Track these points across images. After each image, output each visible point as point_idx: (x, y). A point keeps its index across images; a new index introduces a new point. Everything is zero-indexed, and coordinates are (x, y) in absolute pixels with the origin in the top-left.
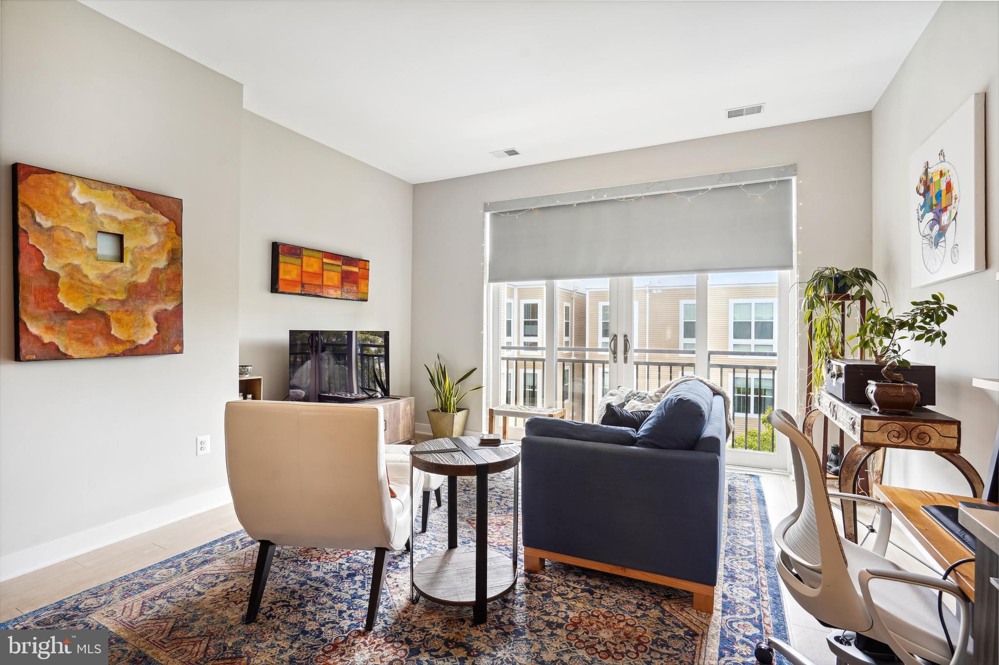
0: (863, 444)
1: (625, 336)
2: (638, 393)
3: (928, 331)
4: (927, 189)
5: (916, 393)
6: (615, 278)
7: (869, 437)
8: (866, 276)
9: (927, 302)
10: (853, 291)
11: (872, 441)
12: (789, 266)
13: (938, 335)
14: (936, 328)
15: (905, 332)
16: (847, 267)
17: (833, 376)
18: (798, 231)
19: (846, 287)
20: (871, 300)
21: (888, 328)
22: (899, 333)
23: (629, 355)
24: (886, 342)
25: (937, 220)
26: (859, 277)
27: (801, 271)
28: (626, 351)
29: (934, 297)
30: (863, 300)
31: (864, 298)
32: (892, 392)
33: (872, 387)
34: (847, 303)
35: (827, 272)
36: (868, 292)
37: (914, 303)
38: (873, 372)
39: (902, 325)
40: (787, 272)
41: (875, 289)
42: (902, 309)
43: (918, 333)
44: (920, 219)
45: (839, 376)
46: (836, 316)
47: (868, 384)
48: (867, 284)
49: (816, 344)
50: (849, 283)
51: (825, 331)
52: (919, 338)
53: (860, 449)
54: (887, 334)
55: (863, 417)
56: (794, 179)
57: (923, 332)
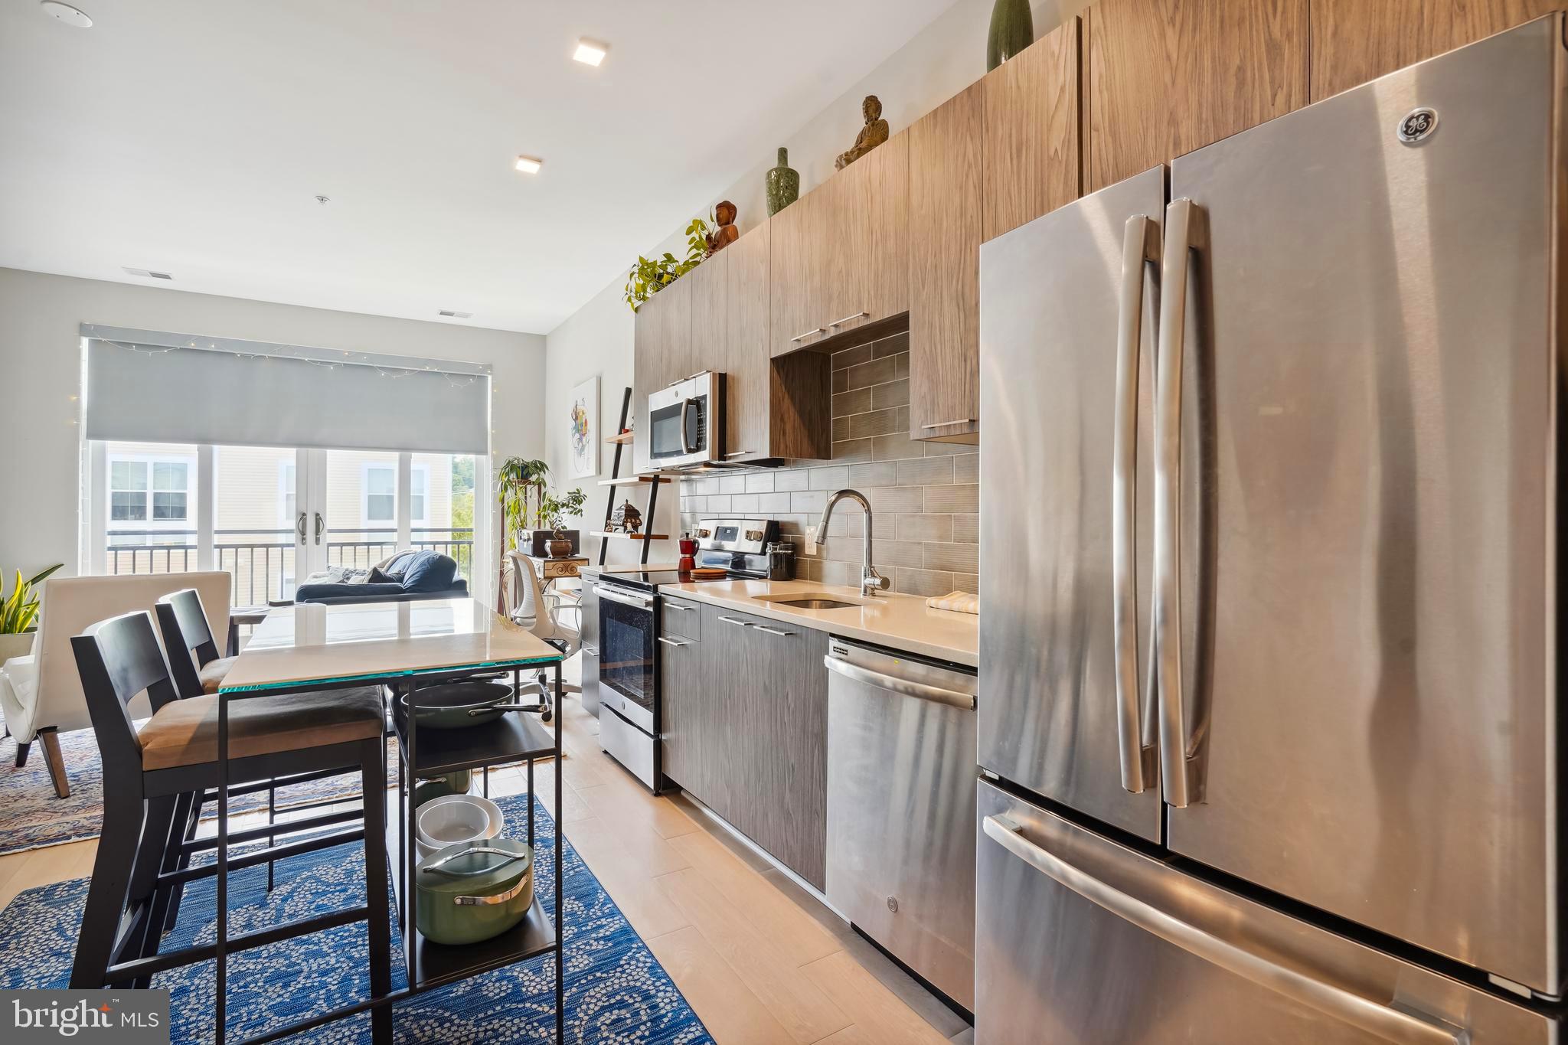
0: (545, 578)
1: (317, 515)
2: (355, 570)
3: (575, 509)
4: (577, 418)
5: (570, 545)
6: (303, 450)
7: (548, 573)
8: (541, 467)
9: (574, 493)
10: (534, 478)
11: (549, 575)
12: (484, 452)
13: (579, 511)
14: (579, 508)
15: (564, 509)
16: (529, 459)
17: (525, 540)
18: (492, 423)
19: (529, 475)
20: (545, 486)
21: (556, 507)
22: (562, 510)
23: (321, 536)
24: (556, 515)
25: (580, 439)
26: (536, 467)
27: (494, 458)
28: (317, 531)
29: (577, 490)
30: (539, 485)
31: (540, 484)
32: (559, 545)
33: (548, 544)
34: (529, 487)
35: (516, 462)
36: (543, 479)
37: (569, 493)
38: (548, 535)
39: (563, 505)
40: (483, 457)
41: (547, 477)
42: (562, 496)
43: (571, 509)
44: (574, 435)
45: (529, 540)
46: (521, 495)
47: (546, 542)
48: (542, 473)
49: (508, 520)
50: (531, 472)
51: (517, 510)
52: (571, 513)
53: (543, 581)
54: (556, 511)
55: (545, 561)
56: (490, 378)
57: (573, 509)
